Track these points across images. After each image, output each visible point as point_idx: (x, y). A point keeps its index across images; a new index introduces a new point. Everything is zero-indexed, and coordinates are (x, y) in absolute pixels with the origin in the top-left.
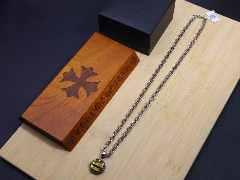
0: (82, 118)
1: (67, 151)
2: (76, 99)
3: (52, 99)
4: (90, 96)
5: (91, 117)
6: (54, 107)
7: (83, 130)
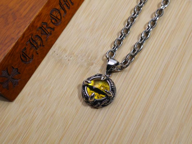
5: (52, 25)
7: (38, 54)
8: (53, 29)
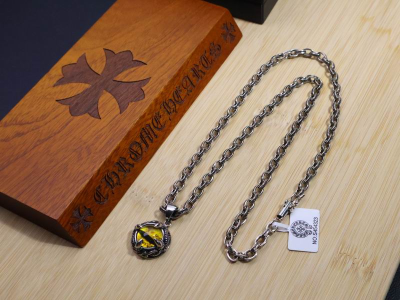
0: (108, 161)
1: (74, 247)
2: (93, 121)
3: (33, 124)
4: (128, 110)
5: (131, 161)
6: (38, 141)
7: (113, 193)
8: (133, 165)
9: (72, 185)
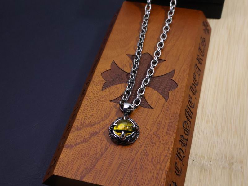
2: (148, 111)
5: (185, 137)
8: (187, 140)
9: (158, 166)
